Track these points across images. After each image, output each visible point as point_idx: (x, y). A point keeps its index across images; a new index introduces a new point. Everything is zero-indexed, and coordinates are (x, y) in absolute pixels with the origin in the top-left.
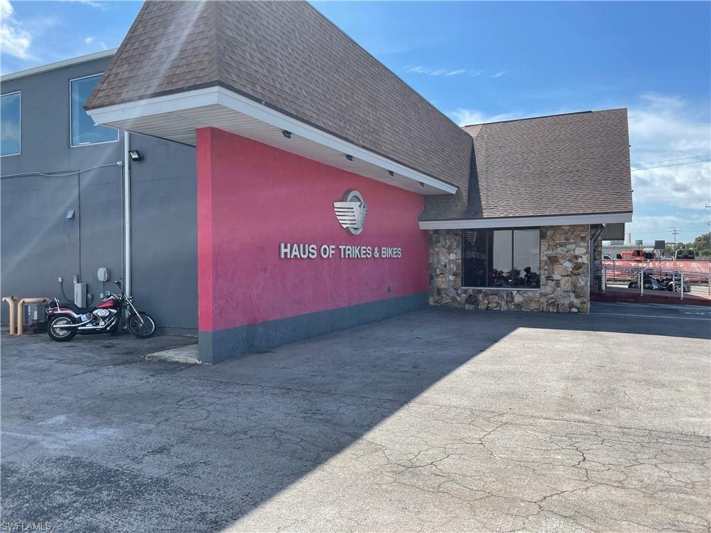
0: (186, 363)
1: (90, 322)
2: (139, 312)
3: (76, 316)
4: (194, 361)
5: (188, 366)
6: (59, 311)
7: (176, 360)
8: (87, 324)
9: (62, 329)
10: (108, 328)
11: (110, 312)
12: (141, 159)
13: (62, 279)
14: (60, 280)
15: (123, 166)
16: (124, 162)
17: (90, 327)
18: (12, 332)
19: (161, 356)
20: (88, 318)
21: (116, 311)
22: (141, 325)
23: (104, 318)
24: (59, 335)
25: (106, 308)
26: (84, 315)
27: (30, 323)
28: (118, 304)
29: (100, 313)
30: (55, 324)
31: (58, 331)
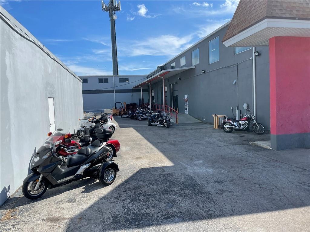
0: (266, 148)
1: (238, 126)
2: (257, 123)
3: (233, 123)
4: (269, 147)
5: (265, 149)
6: (227, 121)
7: (262, 146)
8: (236, 126)
9: (228, 128)
10: (244, 129)
11: (245, 122)
12: (259, 55)
13: (233, 108)
14: (232, 108)
15: (253, 59)
16: (253, 58)
17: (237, 128)
18: (215, 127)
19: (256, 143)
20: (237, 124)
21: (247, 122)
22: (258, 129)
23: (243, 125)
24: (227, 130)
25: (244, 120)
26: (236, 123)
27: (221, 124)
28: (249, 119)
29: (241, 122)
30: (225, 126)
31: (226, 128)
